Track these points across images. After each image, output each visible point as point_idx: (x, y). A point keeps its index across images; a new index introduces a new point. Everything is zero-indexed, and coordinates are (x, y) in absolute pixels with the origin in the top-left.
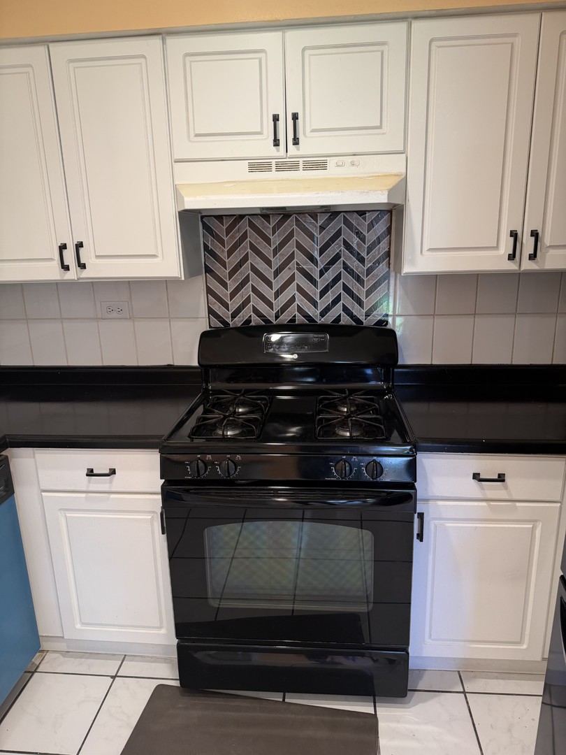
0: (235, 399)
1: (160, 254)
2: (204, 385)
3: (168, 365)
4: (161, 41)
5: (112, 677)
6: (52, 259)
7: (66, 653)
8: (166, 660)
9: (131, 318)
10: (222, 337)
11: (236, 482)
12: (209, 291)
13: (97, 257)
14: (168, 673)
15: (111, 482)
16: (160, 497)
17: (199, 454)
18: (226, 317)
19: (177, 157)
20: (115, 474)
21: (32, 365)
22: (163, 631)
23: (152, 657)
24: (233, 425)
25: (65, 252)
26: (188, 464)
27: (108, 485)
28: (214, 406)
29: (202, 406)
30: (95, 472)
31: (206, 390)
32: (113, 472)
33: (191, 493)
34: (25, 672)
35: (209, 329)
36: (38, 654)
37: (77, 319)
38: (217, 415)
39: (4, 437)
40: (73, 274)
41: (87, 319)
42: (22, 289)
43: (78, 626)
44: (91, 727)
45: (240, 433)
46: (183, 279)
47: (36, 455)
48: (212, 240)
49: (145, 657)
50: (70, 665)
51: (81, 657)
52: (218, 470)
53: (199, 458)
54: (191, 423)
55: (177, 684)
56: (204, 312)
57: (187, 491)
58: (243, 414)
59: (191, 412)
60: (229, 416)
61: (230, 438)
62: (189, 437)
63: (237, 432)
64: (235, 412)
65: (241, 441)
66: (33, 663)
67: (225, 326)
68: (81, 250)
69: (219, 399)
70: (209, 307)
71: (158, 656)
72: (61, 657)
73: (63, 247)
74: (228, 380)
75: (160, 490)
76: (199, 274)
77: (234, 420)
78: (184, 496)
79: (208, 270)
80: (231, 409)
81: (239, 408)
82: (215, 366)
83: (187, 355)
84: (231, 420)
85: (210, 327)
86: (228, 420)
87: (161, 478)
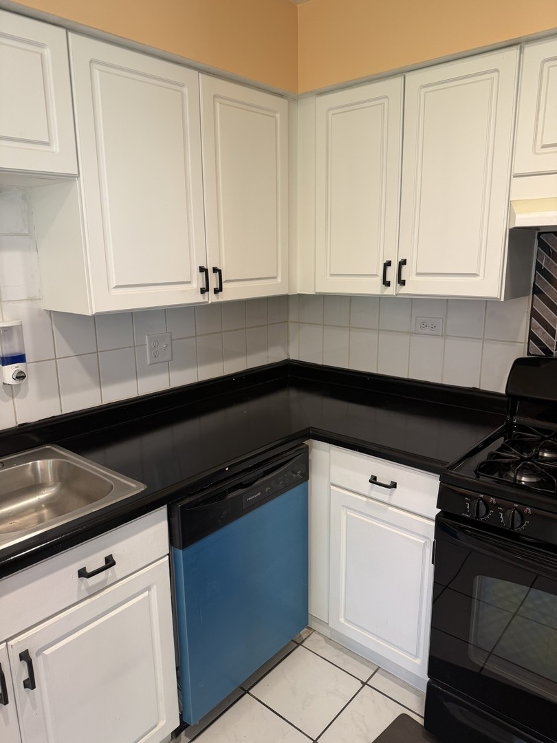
0: (541, 440)
1: (481, 274)
2: (508, 417)
3: (473, 388)
4: (518, 51)
5: (362, 682)
6: (376, 275)
7: (328, 640)
8: (416, 692)
9: (444, 336)
10: (543, 366)
11: (521, 537)
12: (534, 314)
13: (418, 274)
14: (415, 706)
15: (391, 495)
16: (433, 524)
17: (482, 493)
18: (550, 345)
19: (517, 171)
20: (396, 487)
21: (347, 368)
22: (418, 661)
23: (404, 682)
24: (530, 471)
25: (389, 269)
26: (467, 501)
27: (388, 496)
28: (513, 444)
29: (503, 438)
30: (378, 481)
31: (510, 423)
32: (394, 485)
33: (467, 533)
34: (292, 641)
35: (526, 356)
36: (305, 629)
37: (392, 331)
38: (513, 455)
39: (308, 429)
40: (391, 291)
41: (401, 332)
42: (351, 301)
43: (342, 620)
44: (333, 721)
45: (537, 482)
46: (502, 300)
47: (332, 451)
48: (547, 258)
49: (397, 678)
50: (329, 652)
51: (340, 650)
52: (502, 517)
53: (481, 499)
54: (482, 456)
55: (421, 721)
56: (523, 336)
57: (463, 529)
58: (547, 460)
59: (487, 443)
60: (529, 459)
61: (522, 485)
62: (475, 472)
63: (534, 480)
64: (537, 456)
65: (537, 492)
66: (301, 636)
67: (547, 355)
68: (404, 268)
69: (522, 436)
70: (530, 332)
71: (410, 683)
72: (323, 641)
73: (388, 264)
74: (540, 417)
75: (434, 518)
76: (525, 294)
77: (532, 466)
78: (459, 534)
79: (536, 291)
80: (534, 450)
81: (544, 452)
82: (526, 399)
83: (495, 381)
84: (529, 464)
85: (529, 354)
86: (525, 464)
87: (437, 507)
